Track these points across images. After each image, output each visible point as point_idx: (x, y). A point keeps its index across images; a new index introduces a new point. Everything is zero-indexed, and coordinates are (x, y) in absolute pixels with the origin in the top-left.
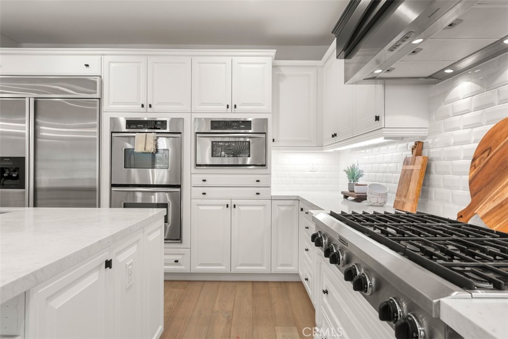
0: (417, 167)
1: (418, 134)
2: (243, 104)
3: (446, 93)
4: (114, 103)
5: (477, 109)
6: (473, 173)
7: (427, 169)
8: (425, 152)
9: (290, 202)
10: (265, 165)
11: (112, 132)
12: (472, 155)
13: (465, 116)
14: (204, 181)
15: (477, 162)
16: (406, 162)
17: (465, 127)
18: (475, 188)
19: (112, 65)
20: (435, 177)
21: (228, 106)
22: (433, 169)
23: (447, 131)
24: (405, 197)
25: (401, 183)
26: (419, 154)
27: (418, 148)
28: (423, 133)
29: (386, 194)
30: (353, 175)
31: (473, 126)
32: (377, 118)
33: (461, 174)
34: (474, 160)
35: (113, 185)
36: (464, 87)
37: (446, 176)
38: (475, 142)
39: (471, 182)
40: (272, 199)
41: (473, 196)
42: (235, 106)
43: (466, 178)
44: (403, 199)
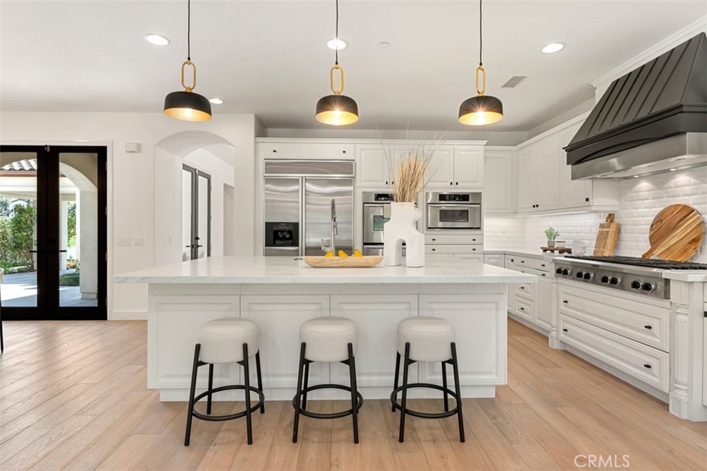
0: (612, 229)
1: (610, 209)
2: (462, 182)
3: (632, 187)
4: (364, 181)
5: (653, 199)
6: (652, 233)
7: (618, 230)
8: (616, 221)
9: (498, 256)
10: (479, 228)
11: (364, 203)
12: (651, 223)
13: (645, 201)
14: (434, 240)
15: (654, 227)
16: (602, 226)
17: (645, 208)
18: (653, 241)
19: (362, 151)
20: (624, 235)
21: (451, 183)
22: (622, 231)
23: (633, 208)
24: (604, 248)
25: (598, 239)
26: (612, 221)
27: (611, 217)
28: (615, 209)
29: (585, 247)
30: (551, 234)
31: (650, 208)
32: (587, 200)
33: (643, 233)
34: (652, 226)
35: (365, 244)
36: (644, 185)
37: (632, 235)
38: (652, 216)
39: (650, 238)
40: (484, 253)
41: (651, 245)
42: (457, 183)
43: (648, 236)
44: (602, 249)
